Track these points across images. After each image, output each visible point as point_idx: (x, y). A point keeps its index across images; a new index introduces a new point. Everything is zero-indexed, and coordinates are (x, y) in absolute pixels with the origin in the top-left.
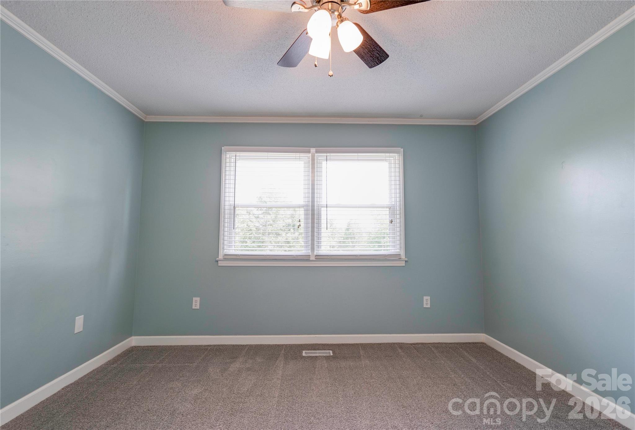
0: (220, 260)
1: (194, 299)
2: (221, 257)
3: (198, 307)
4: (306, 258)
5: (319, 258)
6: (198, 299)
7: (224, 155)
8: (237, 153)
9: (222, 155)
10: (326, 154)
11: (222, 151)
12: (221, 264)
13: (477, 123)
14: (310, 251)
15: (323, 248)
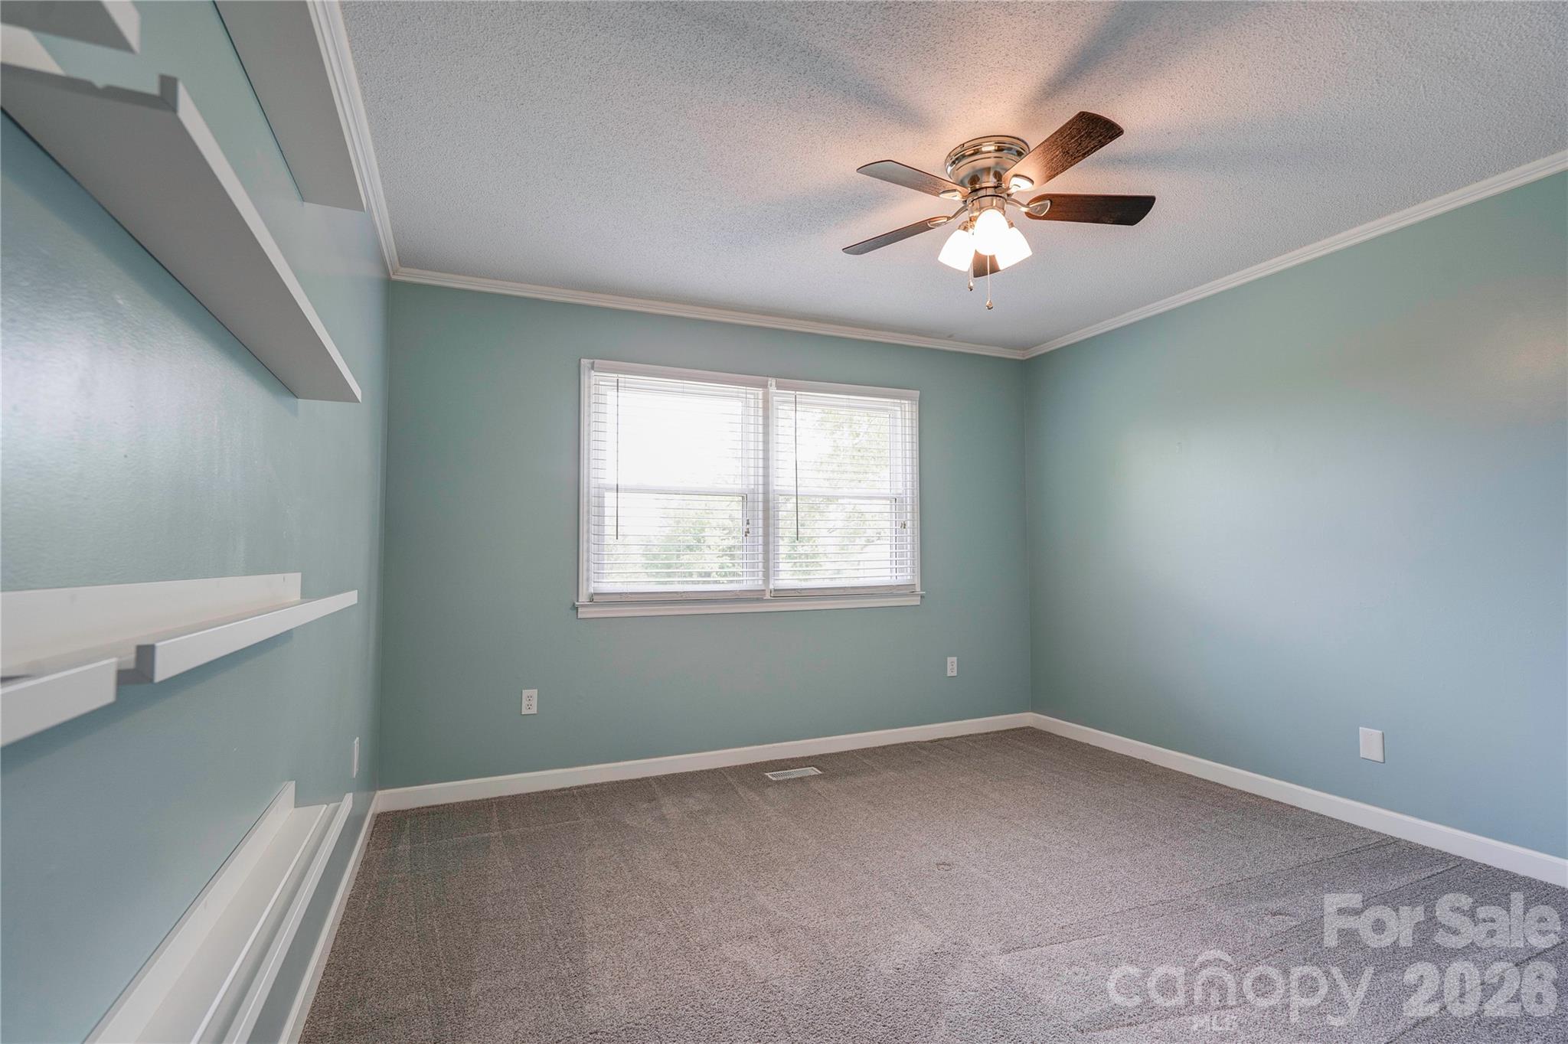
0: (582, 606)
1: (526, 693)
2: (583, 599)
3: (534, 710)
4: (755, 597)
5: (781, 595)
6: (534, 692)
7: (586, 377)
8: (620, 376)
9: (582, 377)
10: (793, 392)
11: (582, 366)
12: (583, 613)
13: (1027, 357)
14: (760, 582)
15: (782, 575)
